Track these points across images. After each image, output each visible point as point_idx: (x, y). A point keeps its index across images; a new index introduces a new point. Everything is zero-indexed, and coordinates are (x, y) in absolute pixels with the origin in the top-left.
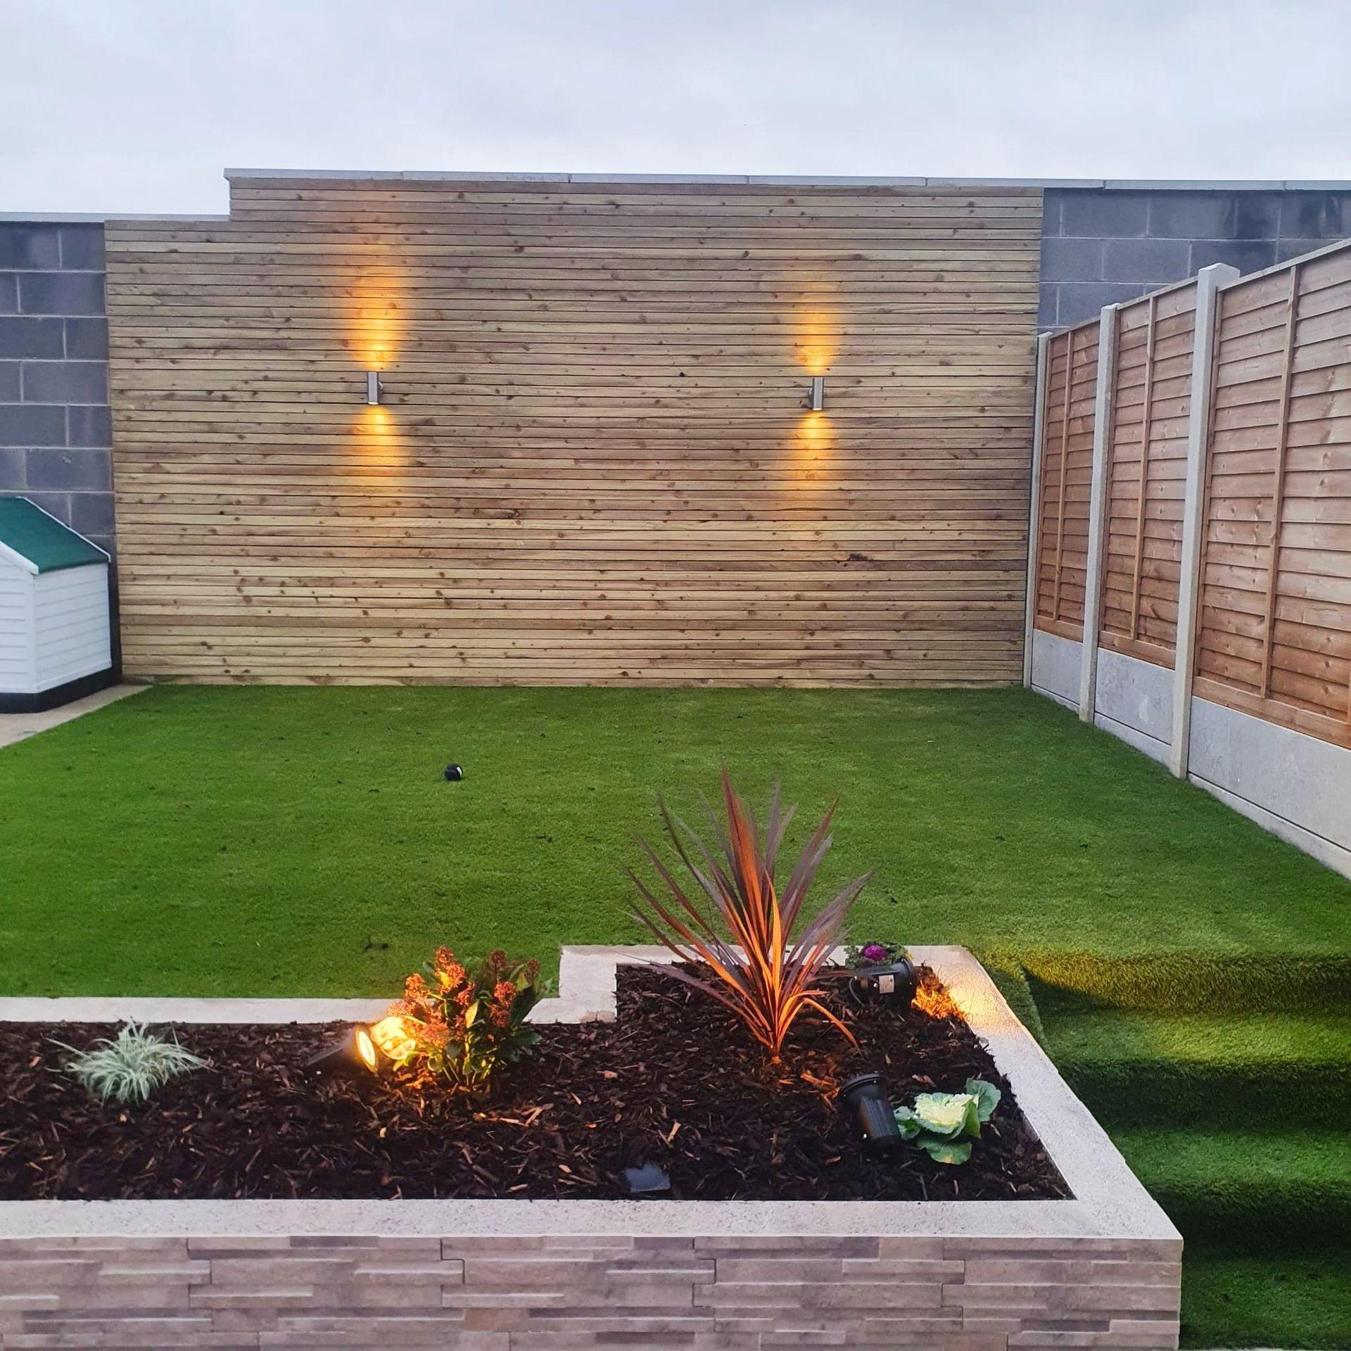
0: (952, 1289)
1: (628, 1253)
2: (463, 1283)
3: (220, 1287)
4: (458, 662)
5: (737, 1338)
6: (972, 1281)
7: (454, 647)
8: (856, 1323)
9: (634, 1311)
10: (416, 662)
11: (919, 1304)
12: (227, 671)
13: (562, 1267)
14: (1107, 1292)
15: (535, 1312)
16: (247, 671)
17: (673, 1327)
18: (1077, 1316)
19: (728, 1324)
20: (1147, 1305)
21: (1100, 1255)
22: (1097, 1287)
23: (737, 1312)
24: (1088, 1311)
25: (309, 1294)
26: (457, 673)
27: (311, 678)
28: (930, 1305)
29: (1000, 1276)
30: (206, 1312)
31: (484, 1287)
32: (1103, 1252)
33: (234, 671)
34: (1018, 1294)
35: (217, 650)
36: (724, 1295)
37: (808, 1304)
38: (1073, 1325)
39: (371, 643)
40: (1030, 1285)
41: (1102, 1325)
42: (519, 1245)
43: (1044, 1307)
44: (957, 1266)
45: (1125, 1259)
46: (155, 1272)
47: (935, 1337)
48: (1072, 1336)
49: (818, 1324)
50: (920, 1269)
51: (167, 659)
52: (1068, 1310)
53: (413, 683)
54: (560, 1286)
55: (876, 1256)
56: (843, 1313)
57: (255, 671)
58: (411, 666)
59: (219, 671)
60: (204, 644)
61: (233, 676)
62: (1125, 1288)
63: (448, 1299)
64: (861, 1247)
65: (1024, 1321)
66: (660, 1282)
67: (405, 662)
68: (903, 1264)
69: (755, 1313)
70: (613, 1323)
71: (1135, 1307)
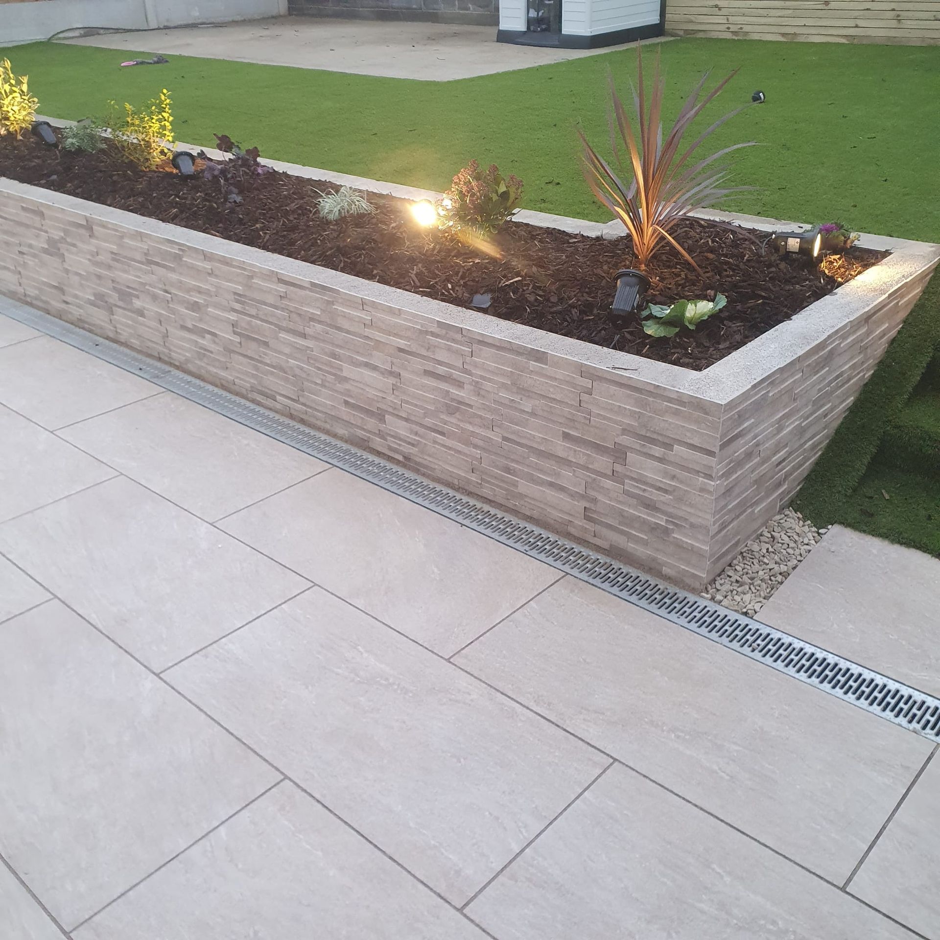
0: (585, 397)
1: (434, 329)
2: (371, 325)
3: (290, 300)
4: (894, 23)
5: (482, 392)
6: (596, 395)
7: (893, 10)
8: (537, 402)
9: (440, 363)
10: (861, 23)
11: (566, 400)
12: (728, 28)
13: (408, 328)
14: (672, 426)
15: (401, 350)
16: (741, 28)
17: (454, 376)
18: (655, 436)
19: (478, 382)
20: (696, 441)
21: (670, 400)
22: (667, 421)
23: (482, 377)
24: (661, 435)
25: (319, 313)
26: (892, 33)
27: (783, 35)
28: (573, 403)
29: (612, 397)
30: (288, 311)
31: (381, 330)
32: (673, 398)
33: (733, 28)
34: (620, 411)
35: (724, 12)
36: (476, 366)
37: (514, 384)
38: (653, 441)
39: (830, 7)
40: (628, 407)
41: (669, 446)
42: (391, 311)
43: (636, 424)
44: (587, 383)
45: (685, 407)
46: (269, 286)
47: (576, 423)
48: (650, 448)
49: (519, 397)
50: (568, 379)
51: (692, 18)
52: (649, 430)
53: (856, 41)
54: (408, 339)
55: (547, 365)
56: (531, 394)
57: (746, 28)
58: (857, 26)
59: (723, 27)
60: (716, 6)
61: (732, 32)
62: (684, 426)
63: (368, 332)
64: (540, 356)
65: (624, 430)
66: (449, 349)
67: (852, 23)
68: (560, 373)
69: (490, 380)
70: (430, 366)
71: (689, 441)
